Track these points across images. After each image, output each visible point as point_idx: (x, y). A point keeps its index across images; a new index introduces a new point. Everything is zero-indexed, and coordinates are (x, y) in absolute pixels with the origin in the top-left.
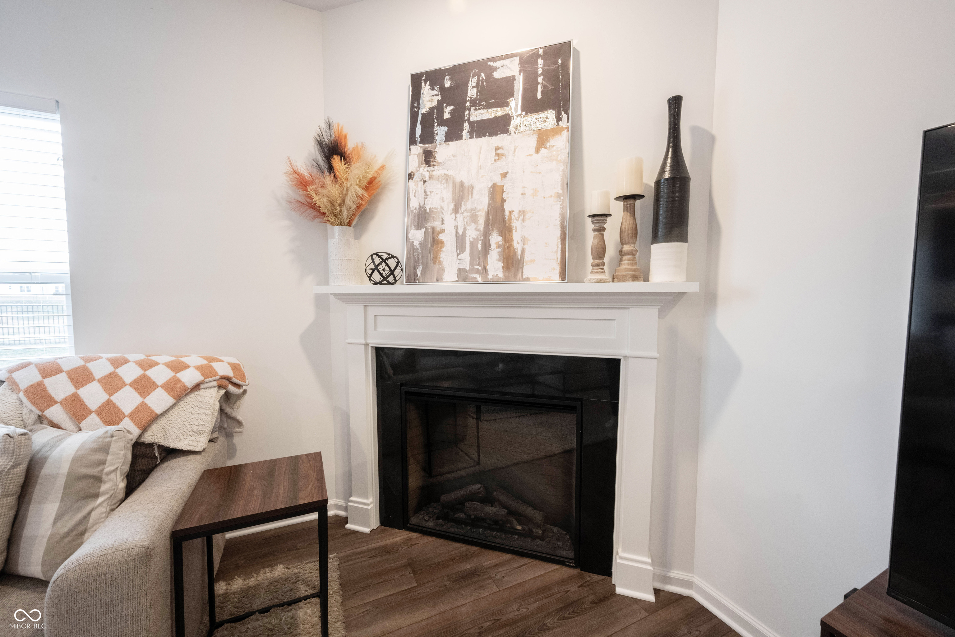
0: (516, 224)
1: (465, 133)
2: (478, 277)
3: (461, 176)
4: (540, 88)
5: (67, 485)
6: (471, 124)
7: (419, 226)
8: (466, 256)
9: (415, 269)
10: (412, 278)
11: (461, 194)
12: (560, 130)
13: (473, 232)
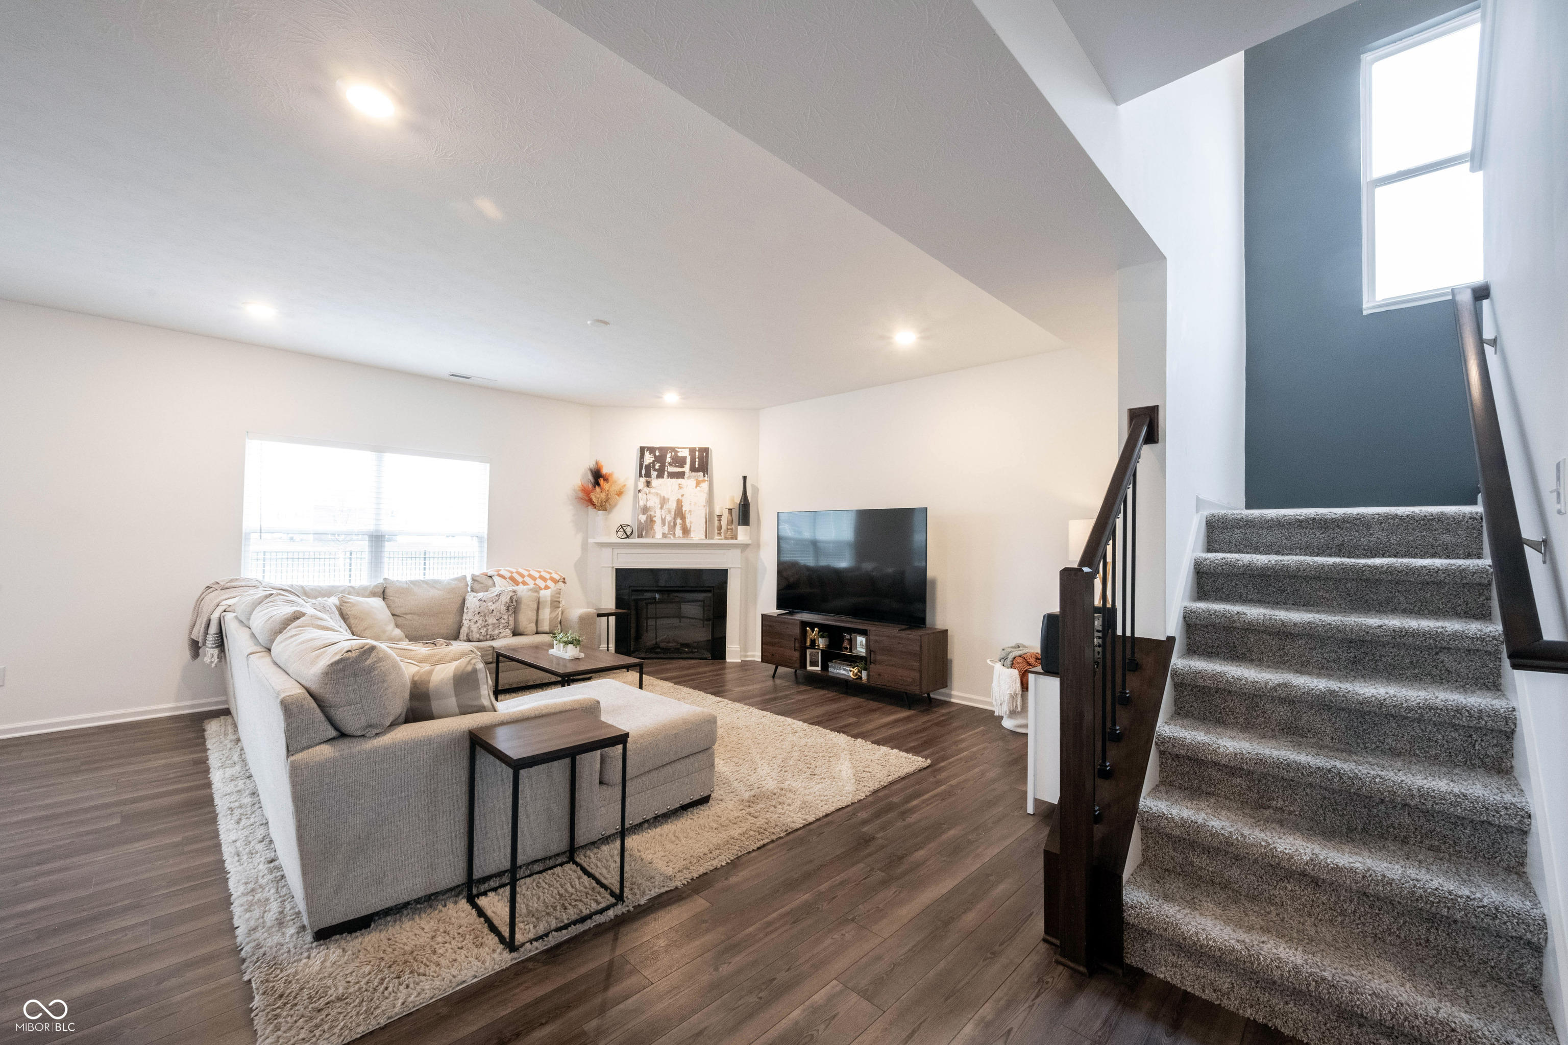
0: (687, 516)
2: (671, 536)
3: (663, 493)
4: (697, 463)
5: (551, 604)
6: (668, 473)
7: (644, 514)
8: (666, 527)
9: (642, 533)
10: (640, 536)
11: (663, 501)
12: (705, 481)
13: (669, 518)
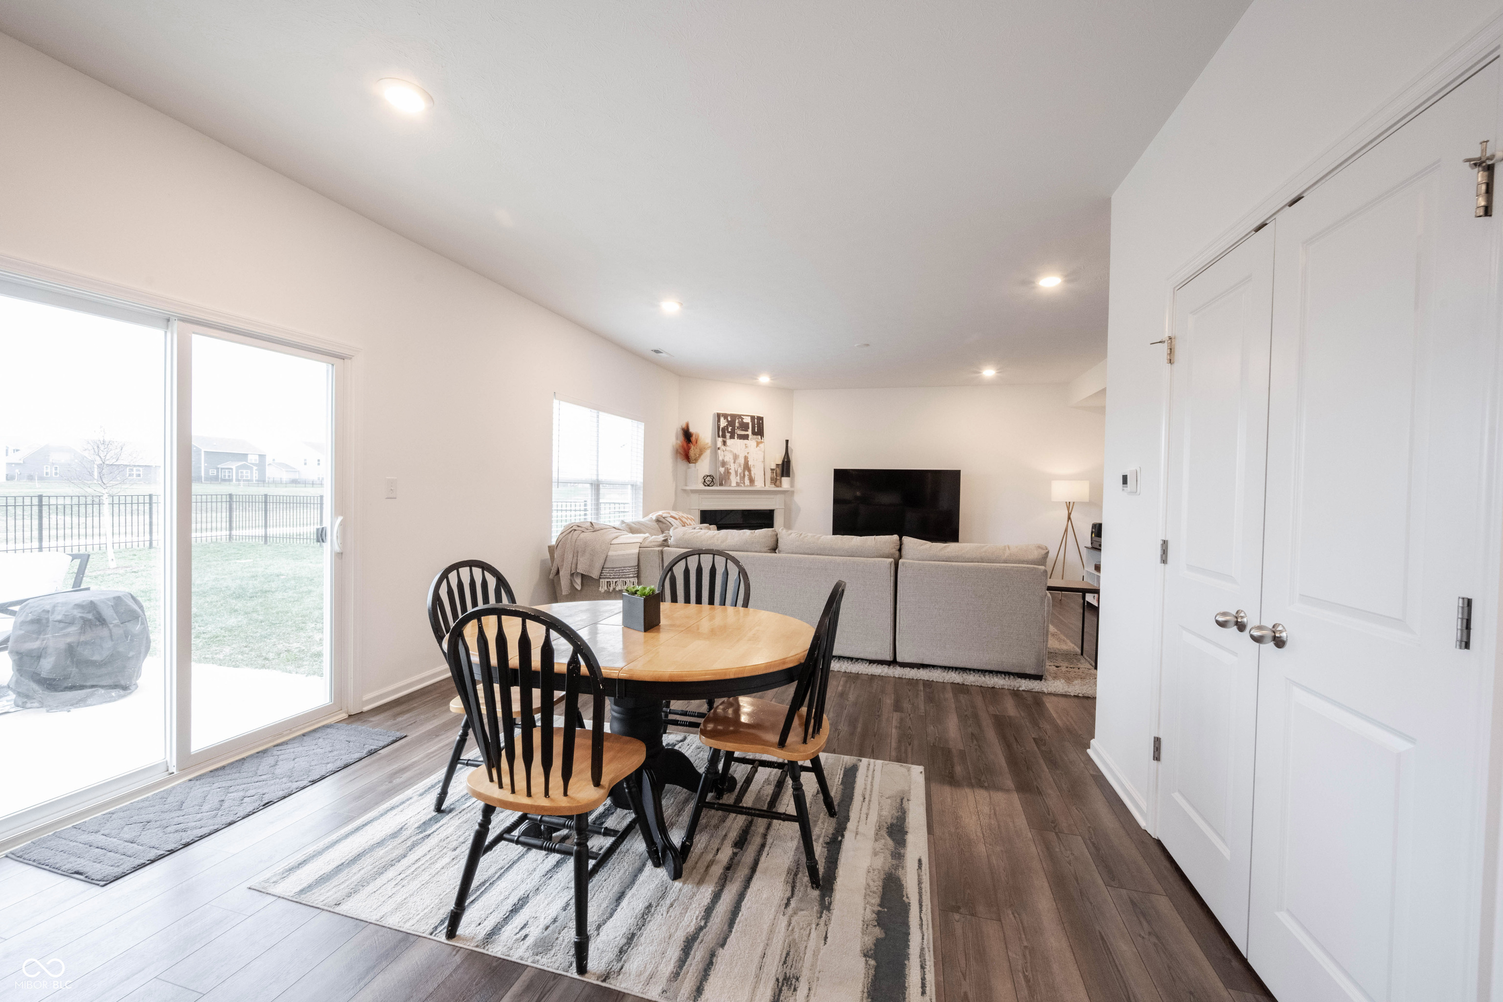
0: (752, 469)
1: (736, 437)
2: (742, 485)
4: (756, 428)
6: (738, 435)
7: (723, 467)
9: (722, 481)
10: (721, 484)
12: (762, 442)
13: (740, 471)
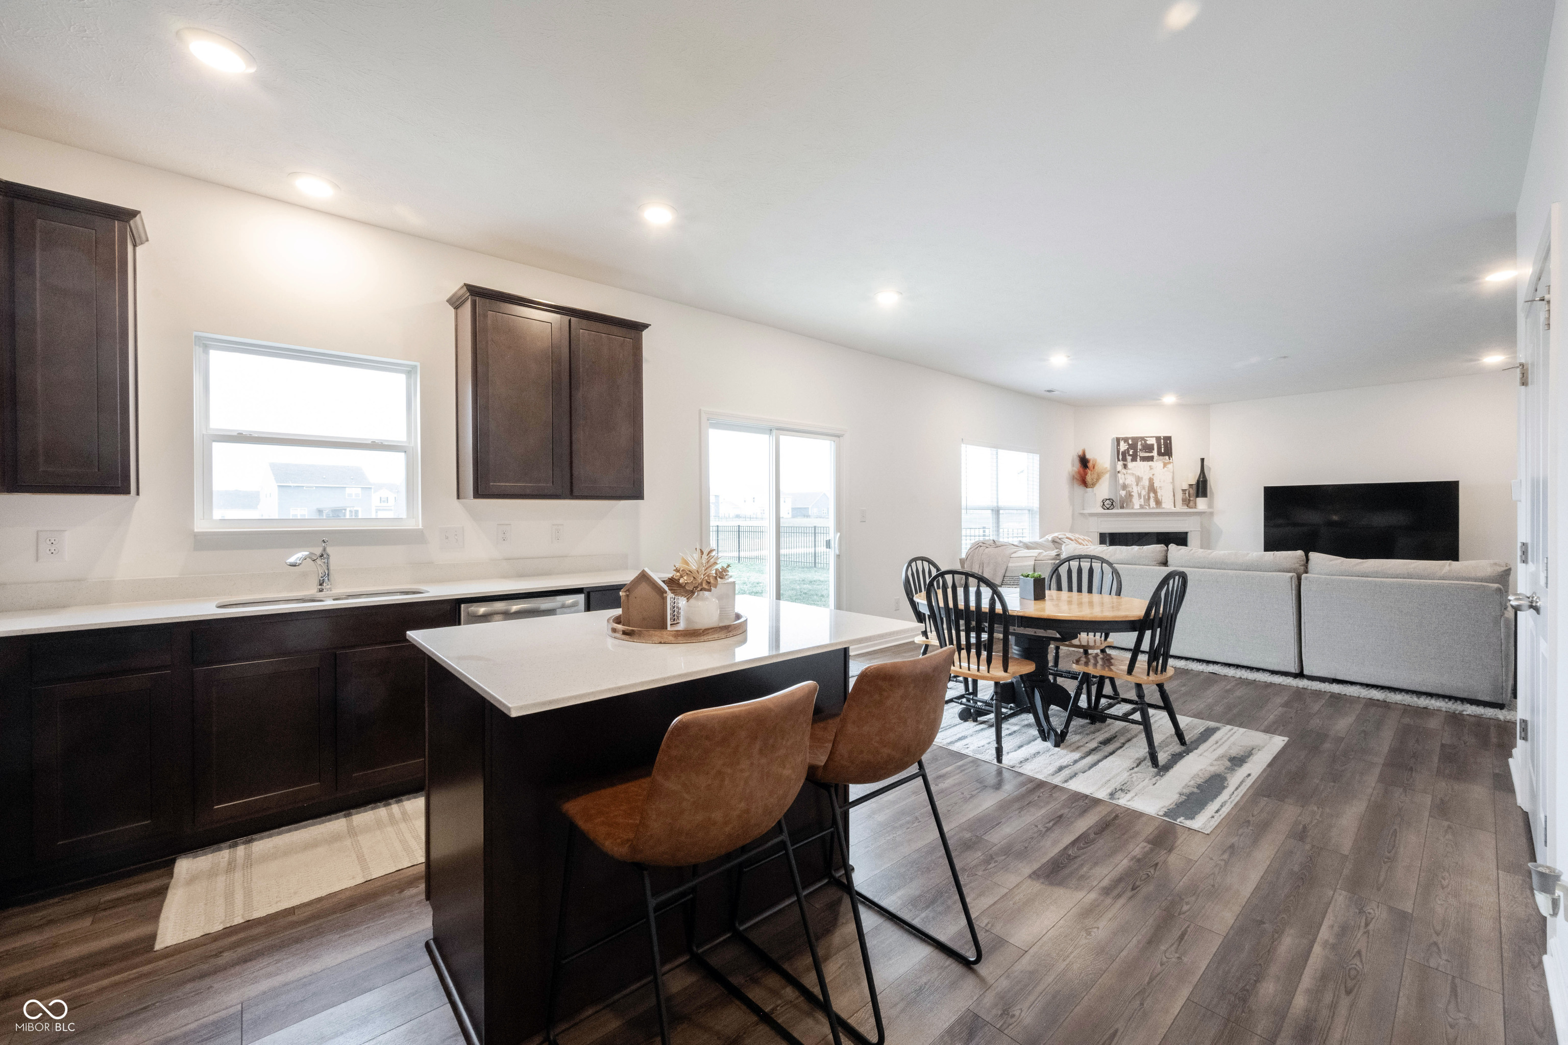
0: (1159, 491)
1: (1138, 459)
2: (1147, 507)
3: (1138, 474)
4: (1163, 449)
6: (1140, 457)
7: (1123, 490)
8: (1142, 500)
9: (1123, 504)
10: (1122, 507)
11: (1138, 480)
12: (1170, 463)
13: (1144, 493)
